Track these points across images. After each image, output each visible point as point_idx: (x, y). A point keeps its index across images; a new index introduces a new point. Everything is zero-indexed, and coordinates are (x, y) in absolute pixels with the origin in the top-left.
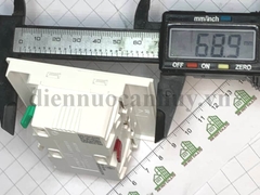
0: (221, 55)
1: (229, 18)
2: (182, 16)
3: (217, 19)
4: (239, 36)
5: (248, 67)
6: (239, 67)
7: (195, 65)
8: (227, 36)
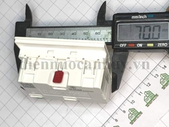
0: (149, 38)
1: (153, 16)
2: (124, 16)
3: (145, 16)
4: (159, 26)
5: (165, 45)
6: (160, 45)
7: (133, 45)
8: (152, 27)
